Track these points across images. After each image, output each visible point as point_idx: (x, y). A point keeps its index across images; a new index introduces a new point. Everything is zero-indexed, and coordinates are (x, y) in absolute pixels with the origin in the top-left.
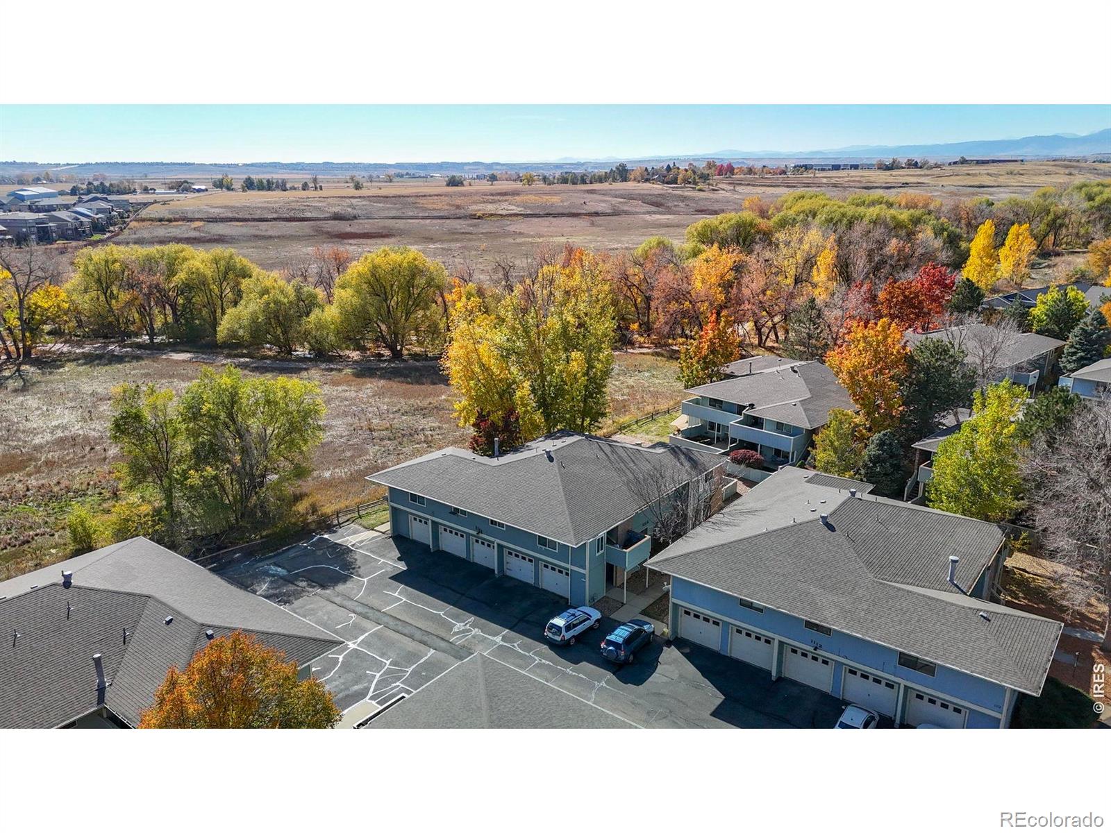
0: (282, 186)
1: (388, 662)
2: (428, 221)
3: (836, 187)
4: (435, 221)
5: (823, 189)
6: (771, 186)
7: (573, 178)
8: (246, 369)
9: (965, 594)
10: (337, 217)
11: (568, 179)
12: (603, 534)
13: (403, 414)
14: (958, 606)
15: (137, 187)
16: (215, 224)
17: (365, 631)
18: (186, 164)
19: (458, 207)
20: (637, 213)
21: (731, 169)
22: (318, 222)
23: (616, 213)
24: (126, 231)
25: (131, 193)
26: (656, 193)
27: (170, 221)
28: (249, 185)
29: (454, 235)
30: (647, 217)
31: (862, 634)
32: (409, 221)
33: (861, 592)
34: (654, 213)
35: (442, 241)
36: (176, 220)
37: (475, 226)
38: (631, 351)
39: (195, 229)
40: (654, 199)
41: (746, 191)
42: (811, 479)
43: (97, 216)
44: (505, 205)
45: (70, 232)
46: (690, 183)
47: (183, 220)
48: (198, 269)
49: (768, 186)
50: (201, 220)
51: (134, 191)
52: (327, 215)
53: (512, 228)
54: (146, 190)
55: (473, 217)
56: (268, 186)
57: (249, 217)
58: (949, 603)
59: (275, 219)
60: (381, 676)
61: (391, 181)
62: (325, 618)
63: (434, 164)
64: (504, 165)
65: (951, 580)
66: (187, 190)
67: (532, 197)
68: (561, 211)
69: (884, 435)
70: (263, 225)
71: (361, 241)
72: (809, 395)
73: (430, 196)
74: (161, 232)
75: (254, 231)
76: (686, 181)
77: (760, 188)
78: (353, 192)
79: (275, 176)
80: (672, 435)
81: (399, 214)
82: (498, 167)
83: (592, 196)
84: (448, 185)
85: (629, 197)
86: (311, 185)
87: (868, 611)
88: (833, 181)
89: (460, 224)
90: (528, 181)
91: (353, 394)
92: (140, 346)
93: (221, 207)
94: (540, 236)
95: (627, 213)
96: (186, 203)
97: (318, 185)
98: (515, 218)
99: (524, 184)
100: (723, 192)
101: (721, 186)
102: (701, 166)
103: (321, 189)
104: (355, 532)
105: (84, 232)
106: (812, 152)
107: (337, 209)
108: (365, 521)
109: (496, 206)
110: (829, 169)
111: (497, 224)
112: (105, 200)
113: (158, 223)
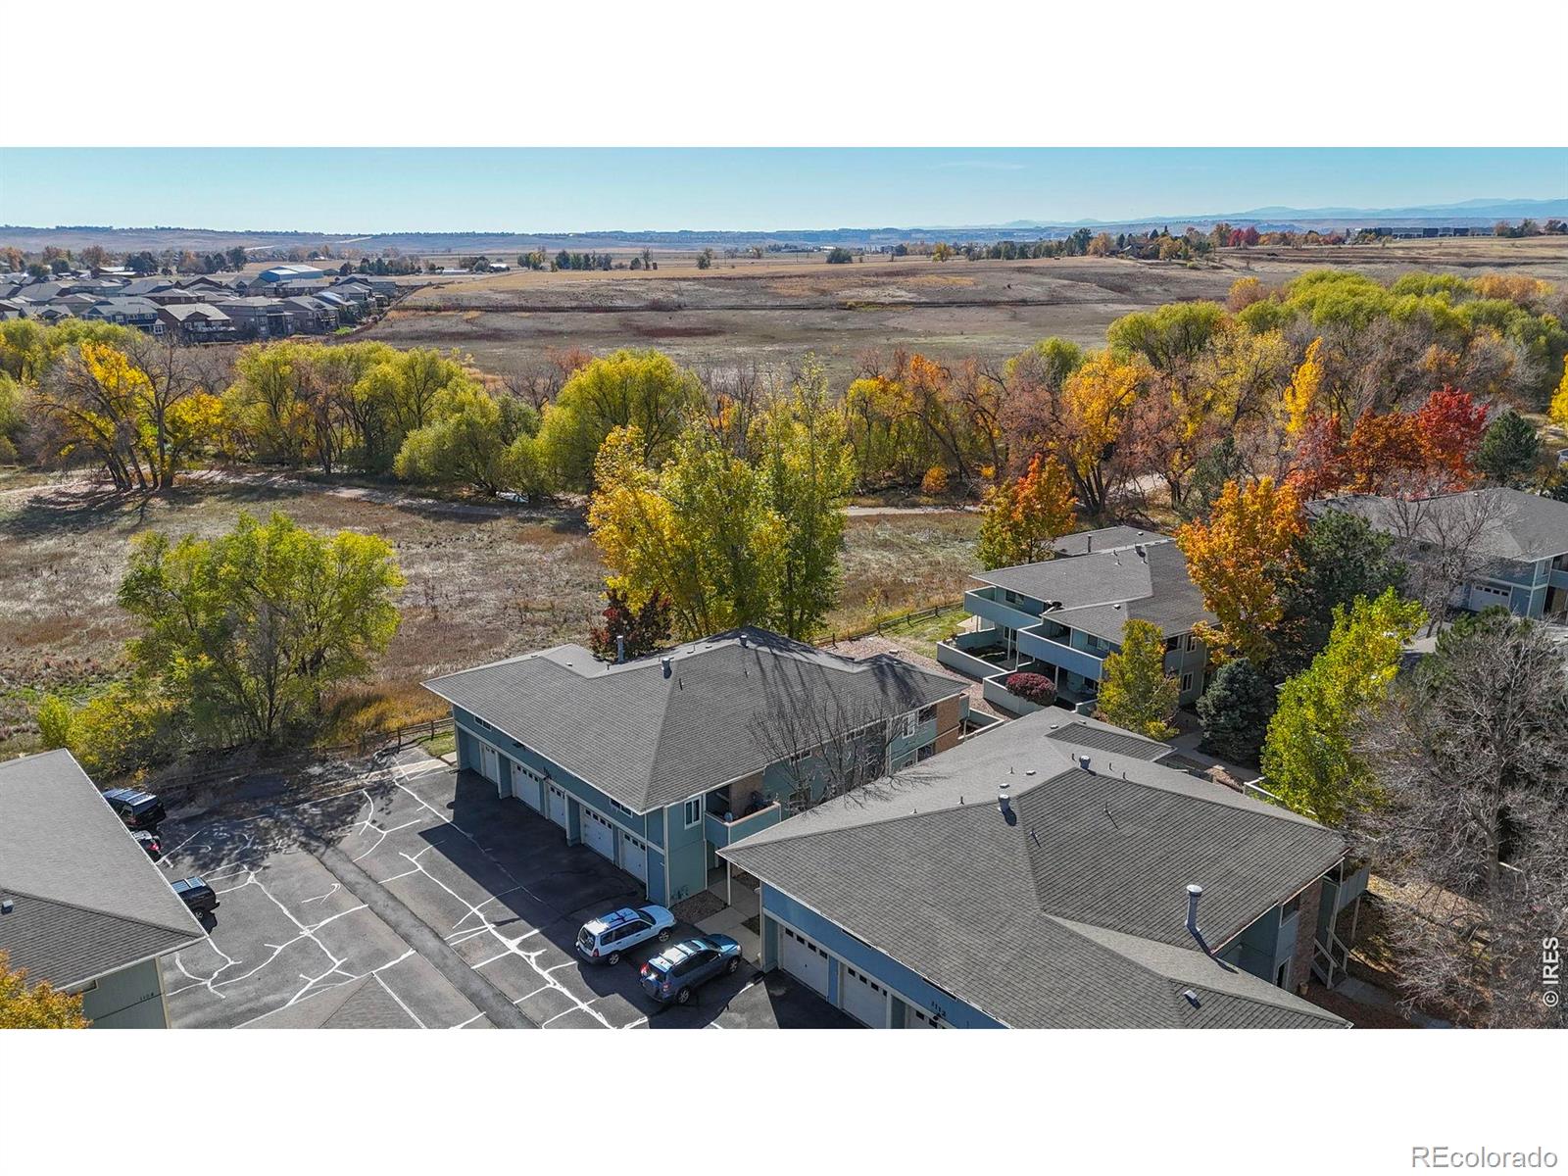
0: (605, 264)
1: (338, 964)
2: (778, 313)
3: (1415, 263)
4: (786, 313)
5: (1392, 266)
6: (1309, 262)
7: (1010, 249)
8: (419, 514)
9: (1207, 951)
10: (656, 307)
11: (1000, 252)
12: (699, 794)
13: (585, 589)
14: (1152, 974)
15: (422, 264)
16: (494, 315)
17: (338, 912)
18: (503, 235)
19: (823, 292)
20: (1087, 301)
21: (1253, 237)
22: (630, 314)
23: (1054, 301)
24: (381, 324)
25: (413, 273)
26: (1123, 272)
27: (438, 310)
28: (563, 262)
29: (808, 333)
30: (1101, 308)
31: (983, 1006)
32: (753, 312)
33: (1010, 932)
34: (1113, 301)
35: (785, 341)
36: (446, 309)
37: (842, 319)
38: (971, 508)
39: (467, 321)
40: (1118, 281)
41: (1266, 269)
42: (1061, 731)
43: (347, 304)
44: (891, 290)
45: (310, 323)
46: (1179, 257)
47: (455, 309)
48: (385, 376)
49: (1304, 262)
50: (477, 308)
51: (419, 271)
52: (642, 304)
53: (892, 323)
54: (432, 269)
55: (842, 306)
56: (584, 263)
57: (540, 305)
58: (1141, 967)
59: (573, 309)
60: (314, 984)
61: (759, 256)
62: (298, 885)
63: (829, 232)
64: (928, 232)
65: (1191, 926)
66: (482, 269)
67: (934, 278)
68: (970, 297)
69: (1238, 665)
70: (556, 317)
71: (678, 340)
72: (1149, 593)
73: (790, 277)
74: (424, 324)
75: (542, 325)
76: (1173, 254)
77: (1289, 265)
78: (696, 272)
79: (599, 251)
80: (940, 643)
81: (740, 302)
82: (920, 235)
83: (1023, 276)
84: (829, 262)
85: (1078, 277)
86: (643, 262)
87: (1007, 967)
88: (1413, 254)
89: (821, 317)
90: (942, 256)
91: (536, 556)
92: (309, 478)
93: (507, 292)
94: (929, 334)
95: (1070, 301)
96: (473, 286)
97: (650, 263)
98: (901, 309)
99: (935, 259)
100: (1231, 271)
101: (1228, 262)
102: (1208, 231)
103: (655, 268)
104: (416, 759)
105: (328, 323)
106: (1405, 210)
107: (659, 296)
108: (434, 745)
109: (876, 291)
110: (1419, 236)
111: (875, 316)
112: (365, 282)
113: (424, 313)
